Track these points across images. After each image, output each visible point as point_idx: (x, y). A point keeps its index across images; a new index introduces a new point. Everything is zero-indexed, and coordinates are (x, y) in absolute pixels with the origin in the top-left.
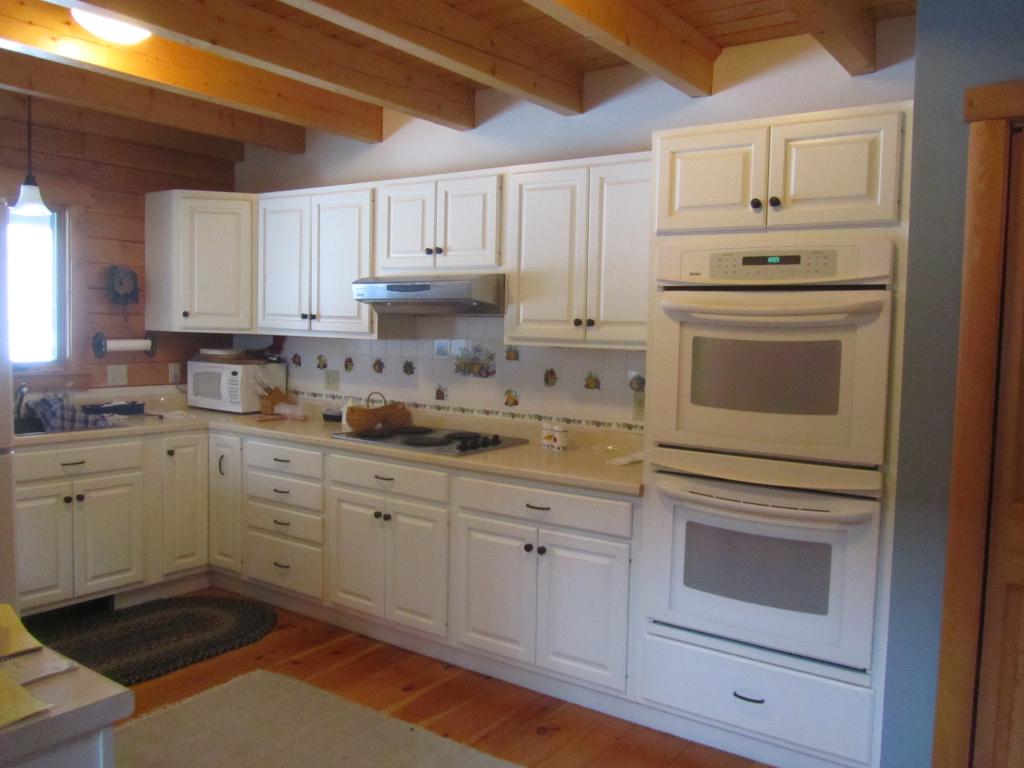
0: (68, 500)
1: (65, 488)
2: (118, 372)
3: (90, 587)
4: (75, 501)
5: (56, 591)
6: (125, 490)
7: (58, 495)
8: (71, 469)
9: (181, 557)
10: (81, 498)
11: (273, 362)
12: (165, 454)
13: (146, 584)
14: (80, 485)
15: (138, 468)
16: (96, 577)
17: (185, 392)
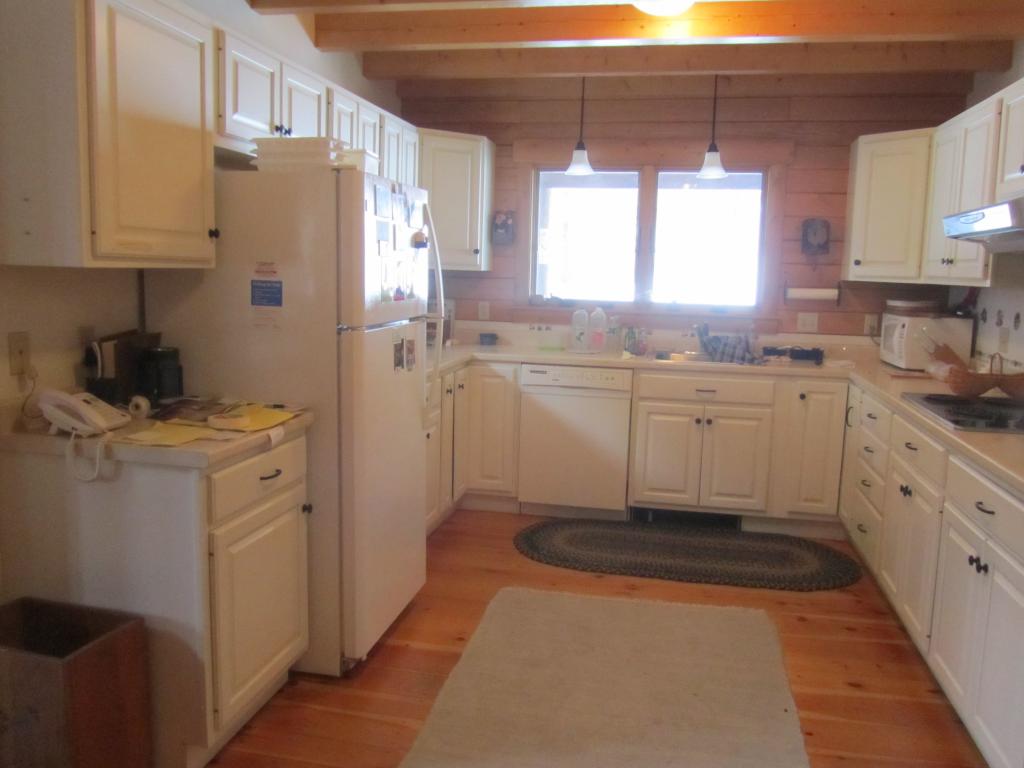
0: (698, 421)
1: (697, 410)
2: (810, 319)
3: (716, 501)
4: (704, 422)
5: (683, 496)
6: (754, 423)
7: (690, 415)
8: (706, 396)
9: (806, 500)
10: (709, 422)
11: (958, 316)
12: (797, 396)
13: (768, 515)
14: (711, 410)
15: (769, 405)
16: (719, 494)
17: (879, 345)
